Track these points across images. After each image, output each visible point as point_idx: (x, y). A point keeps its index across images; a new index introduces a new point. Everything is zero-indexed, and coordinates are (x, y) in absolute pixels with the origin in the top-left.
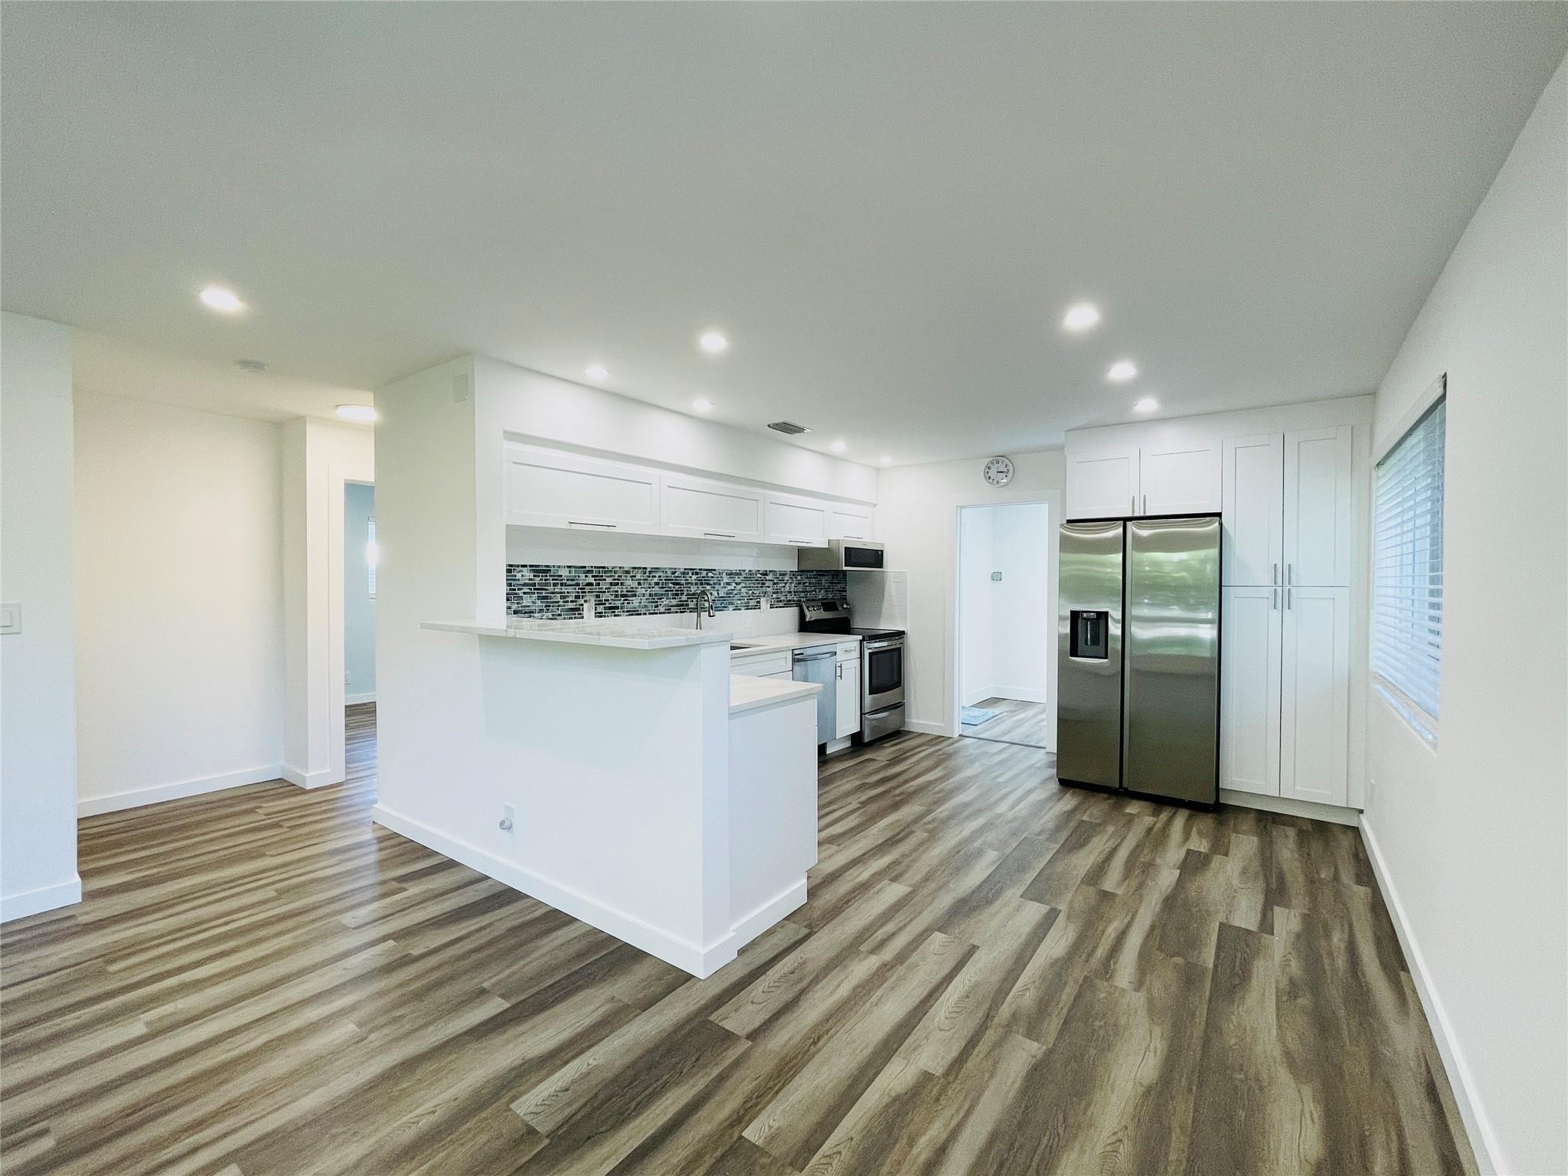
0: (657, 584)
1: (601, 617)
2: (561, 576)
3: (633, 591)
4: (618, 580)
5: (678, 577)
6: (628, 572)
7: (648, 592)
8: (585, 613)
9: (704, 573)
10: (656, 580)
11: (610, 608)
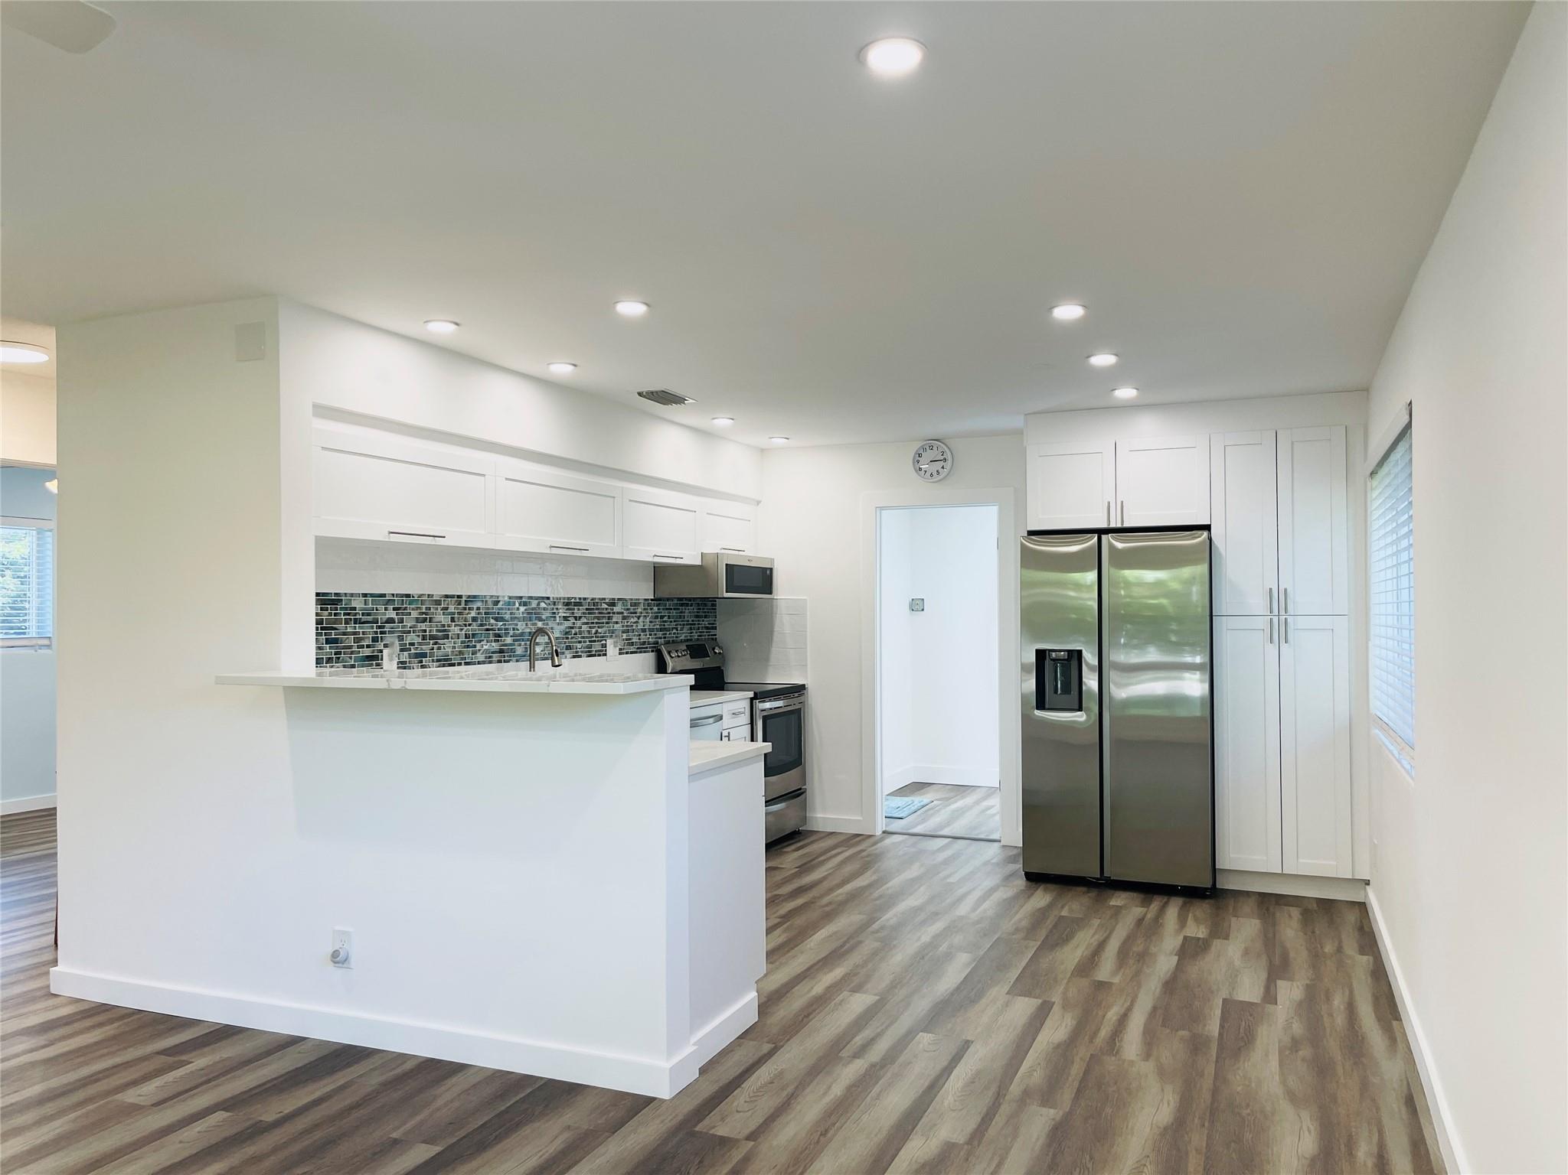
0: (474, 619)
1: (405, 668)
2: (355, 609)
3: (445, 631)
4: (426, 614)
5: (502, 609)
6: (438, 602)
7: (463, 632)
8: (386, 663)
9: (534, 603)
10: (473, 614)
11: (417, 656)
